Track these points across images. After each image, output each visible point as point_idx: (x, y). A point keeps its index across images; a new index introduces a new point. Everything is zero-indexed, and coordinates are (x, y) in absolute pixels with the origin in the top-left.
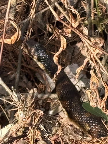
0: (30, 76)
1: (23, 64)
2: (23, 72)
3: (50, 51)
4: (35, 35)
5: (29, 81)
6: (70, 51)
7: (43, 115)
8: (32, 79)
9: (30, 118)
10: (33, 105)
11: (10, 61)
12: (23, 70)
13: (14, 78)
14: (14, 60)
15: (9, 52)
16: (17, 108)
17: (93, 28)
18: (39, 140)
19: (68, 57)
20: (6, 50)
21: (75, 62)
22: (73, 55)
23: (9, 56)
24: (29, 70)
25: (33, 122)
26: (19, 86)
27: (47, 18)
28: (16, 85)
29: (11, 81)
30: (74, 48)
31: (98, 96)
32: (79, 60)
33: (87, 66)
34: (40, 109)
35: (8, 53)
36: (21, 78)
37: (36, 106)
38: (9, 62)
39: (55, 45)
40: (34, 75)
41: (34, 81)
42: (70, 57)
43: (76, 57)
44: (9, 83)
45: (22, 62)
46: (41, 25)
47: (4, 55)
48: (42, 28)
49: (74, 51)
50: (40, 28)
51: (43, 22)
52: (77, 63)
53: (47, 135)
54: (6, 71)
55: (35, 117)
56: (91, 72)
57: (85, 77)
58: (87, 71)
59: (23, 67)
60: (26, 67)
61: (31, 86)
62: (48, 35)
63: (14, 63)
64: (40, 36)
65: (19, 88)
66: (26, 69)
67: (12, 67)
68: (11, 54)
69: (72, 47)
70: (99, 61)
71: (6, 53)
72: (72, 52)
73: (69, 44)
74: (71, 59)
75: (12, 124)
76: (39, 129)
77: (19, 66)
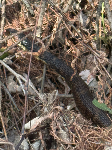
0: (53, 80)
1: (48, 71)
2: (48, 76)
3: (68, 60)
4: (57, 49)
5: (52, 83)
6: (83, 60)
7: (63, 110)
8: (55, 81)
9: (53, 113)
10: (55, 103)
11: (38, 68)
12: (48, 75)
13: (41, 81)
14: (41, 67)
15: (37, 61)
16: (43, 104)
17: (101, 43)
19: (82, 65)
20: (35, 60)
21: (87, 69)
22: (86, 63)
23: (37, 64)
24: (52, 75)
25: (55, 116)
26: (45, 86)
27: (66, 35)
28: (42, 87)
29: (38, 84)
30: (87, 58)
31: (105, 95)
32: (90, 67)
33: (96, 71)
34: (60, 106)
36: (46, 81)
37: (57, 103)
38: (37, 69)
39: (72, 56)
40: (56, 79)
41: (56, 83)
42: (83, 65)
43: (89, 65)
44: (37, 85)
45: (47, 69)
46: (62, 41)
47: (33, 63)
48: (62, 43)
49: (86, 61)
50: (61, 43)
51: (63, 38)
52: (89, 70)
53: (65, 125)
54: (35, 76)
55: (56, 112)
56: (99, 77)
57: (95, 80)
58: (96, 75)
59: (47, 72)
60: (50, 73)
61: (54, 87)
62: (66, 48)
63: (41, 69)
64: (61, 49)
65: (45, 89)
66: (50, 74)
67: (39, 73)
68: (38, 63)
69: (85, 57)
71: (35, 62)
72: (85, 61)
73: (83, 55)
74: (84, 66)
75: (39, 117)
77: (44, 72)
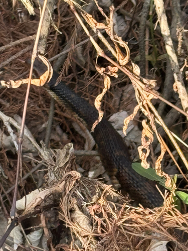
0: (66, 127)
1: (57, 111)
2: (56, 121)
3: (92, 94)
4: (72, 74)
5: (64, 133)
6: (117, 95)
7: (81, 178)
8: (68, 130)
9: (64, 182)
10: (68, 165)
11: (40, 107)
12: (57, 119)
13: (45, 129)
14: (44, 106)
15: (38, 94)
16: (47, 168)
17: (147, 66)
18: (75, 210)
19: (115, 102)
20: (34, 92)
21: (124, 109)
22: (121, 100)
23: (39, 100)
24: (64, 119)
25: (67, 187)
26: (51, 139)
27: (88, 52)
28: (47, 139)
29: (40, 133)
30: (123, 91)
31: (153, 154)
32: (129, 106)
33: (139, 114)
34: (77, 171)
35: (37, 97)
36: (53, 130)
37: (72, 166)
38: (38, 108)
39: (98, 87)
40: (71, 125)
41: (71, 132)
42: (117, 103)
43: (126, 103)
44: (38, 135)
45: (55, 109)
46: (81, 61)
47: (32, 99)
48: (82, 65)
49: (122, 95)
50: (79, 65)
51: (83, 57)
52: (127, 111)
53: (85, 204)
54: (34, 120)
55: (70, 181)
56: (144, 123)
57: (136, 128)
58: (138, 120)
59: (56, 115)
60: (60, 115)
61: (67, 140)
62: (89, 74)
63: (44, 109)
64: (79, 74)
65: (51, 142)
66: (60, 117)
67: (42, 115)
68: (41, 98)
69: (120, 89)
70: (153, 109)
71: (35, 96)
72: (120, 95)
73: (117, 86)
74: (119, 105)
75: (40, 189)
76: (75, 195)
77: (51, 114)
